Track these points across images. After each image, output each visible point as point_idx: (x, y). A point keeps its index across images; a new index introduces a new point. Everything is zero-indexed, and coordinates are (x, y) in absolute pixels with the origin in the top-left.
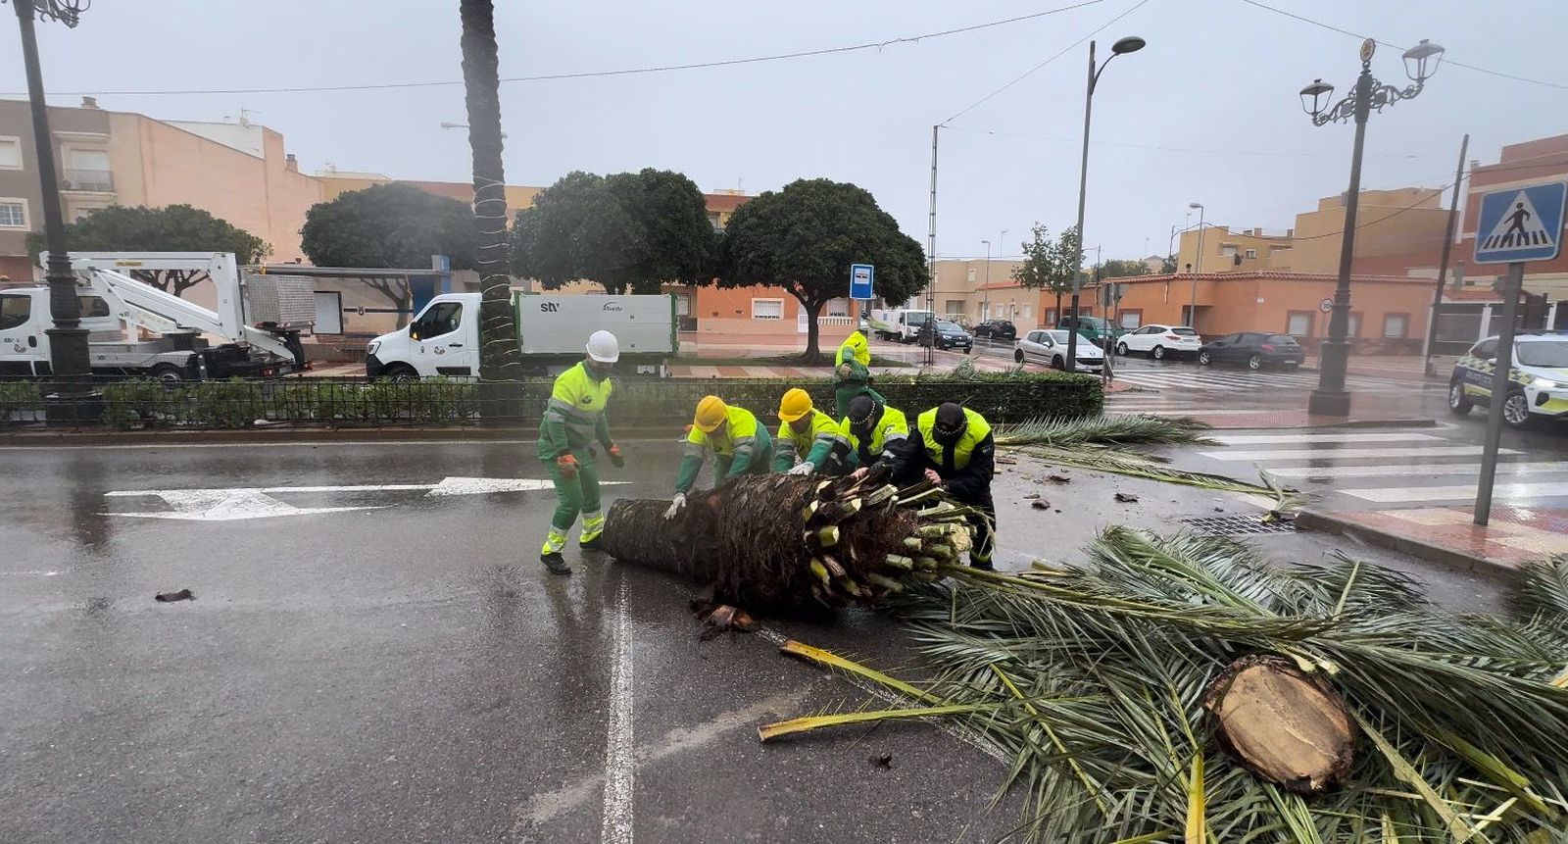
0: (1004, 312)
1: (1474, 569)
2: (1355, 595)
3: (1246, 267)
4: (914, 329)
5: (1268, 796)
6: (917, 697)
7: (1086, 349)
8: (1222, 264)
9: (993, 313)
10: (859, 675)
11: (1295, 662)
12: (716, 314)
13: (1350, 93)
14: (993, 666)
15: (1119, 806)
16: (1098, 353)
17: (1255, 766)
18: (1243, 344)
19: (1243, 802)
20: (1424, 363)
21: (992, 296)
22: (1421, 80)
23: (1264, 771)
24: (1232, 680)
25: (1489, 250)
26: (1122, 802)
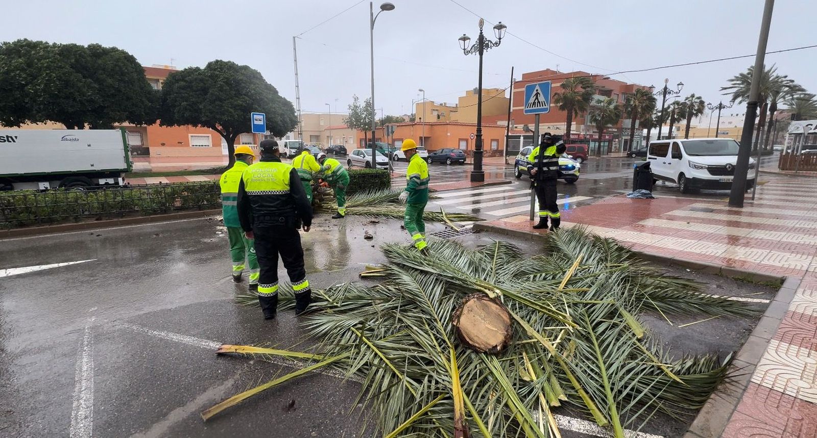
0: (340, 141)
1: (533, 238)
2: (499, 256)
3: (442, 119)
4: (294, 151)
5: (482, 360)
6: (309, 359)
7: (380, 158)
8: (432, 118)
9: (334, 142)
10: (272, 355)
11: (487, 294)
12: (163, 144)
13: (476, 42)
14: (352, 328)
15: (420, 388)
16: (386, 160)
17: (475, 346)
18: (444, 154)
19: (472, 366)
20: (505, 159)
21: (333, 133)
22: (500, 39)
23: (479, 348)
24: (463, 308)
25: (528, 109)
26: (422, 386)
